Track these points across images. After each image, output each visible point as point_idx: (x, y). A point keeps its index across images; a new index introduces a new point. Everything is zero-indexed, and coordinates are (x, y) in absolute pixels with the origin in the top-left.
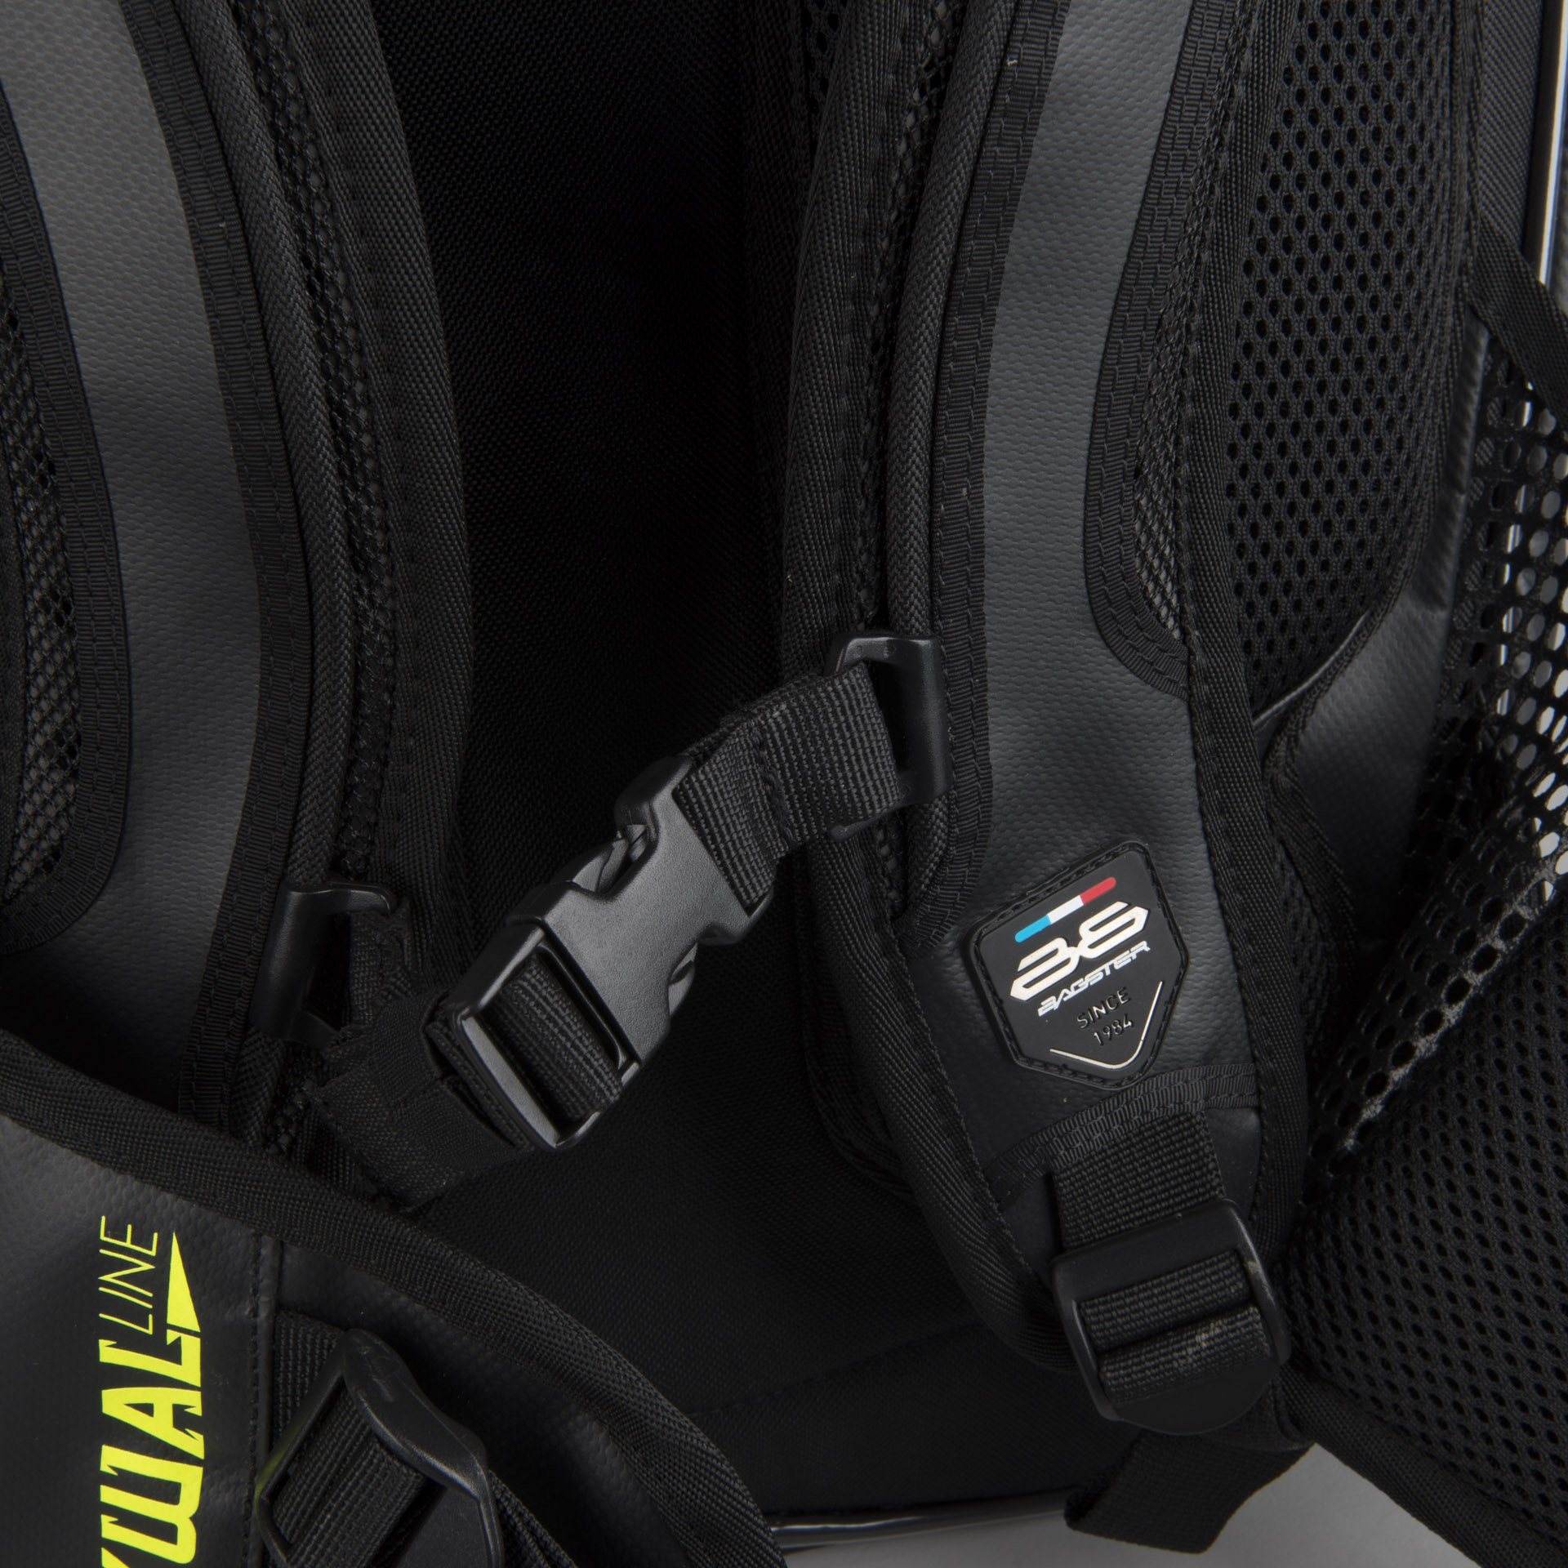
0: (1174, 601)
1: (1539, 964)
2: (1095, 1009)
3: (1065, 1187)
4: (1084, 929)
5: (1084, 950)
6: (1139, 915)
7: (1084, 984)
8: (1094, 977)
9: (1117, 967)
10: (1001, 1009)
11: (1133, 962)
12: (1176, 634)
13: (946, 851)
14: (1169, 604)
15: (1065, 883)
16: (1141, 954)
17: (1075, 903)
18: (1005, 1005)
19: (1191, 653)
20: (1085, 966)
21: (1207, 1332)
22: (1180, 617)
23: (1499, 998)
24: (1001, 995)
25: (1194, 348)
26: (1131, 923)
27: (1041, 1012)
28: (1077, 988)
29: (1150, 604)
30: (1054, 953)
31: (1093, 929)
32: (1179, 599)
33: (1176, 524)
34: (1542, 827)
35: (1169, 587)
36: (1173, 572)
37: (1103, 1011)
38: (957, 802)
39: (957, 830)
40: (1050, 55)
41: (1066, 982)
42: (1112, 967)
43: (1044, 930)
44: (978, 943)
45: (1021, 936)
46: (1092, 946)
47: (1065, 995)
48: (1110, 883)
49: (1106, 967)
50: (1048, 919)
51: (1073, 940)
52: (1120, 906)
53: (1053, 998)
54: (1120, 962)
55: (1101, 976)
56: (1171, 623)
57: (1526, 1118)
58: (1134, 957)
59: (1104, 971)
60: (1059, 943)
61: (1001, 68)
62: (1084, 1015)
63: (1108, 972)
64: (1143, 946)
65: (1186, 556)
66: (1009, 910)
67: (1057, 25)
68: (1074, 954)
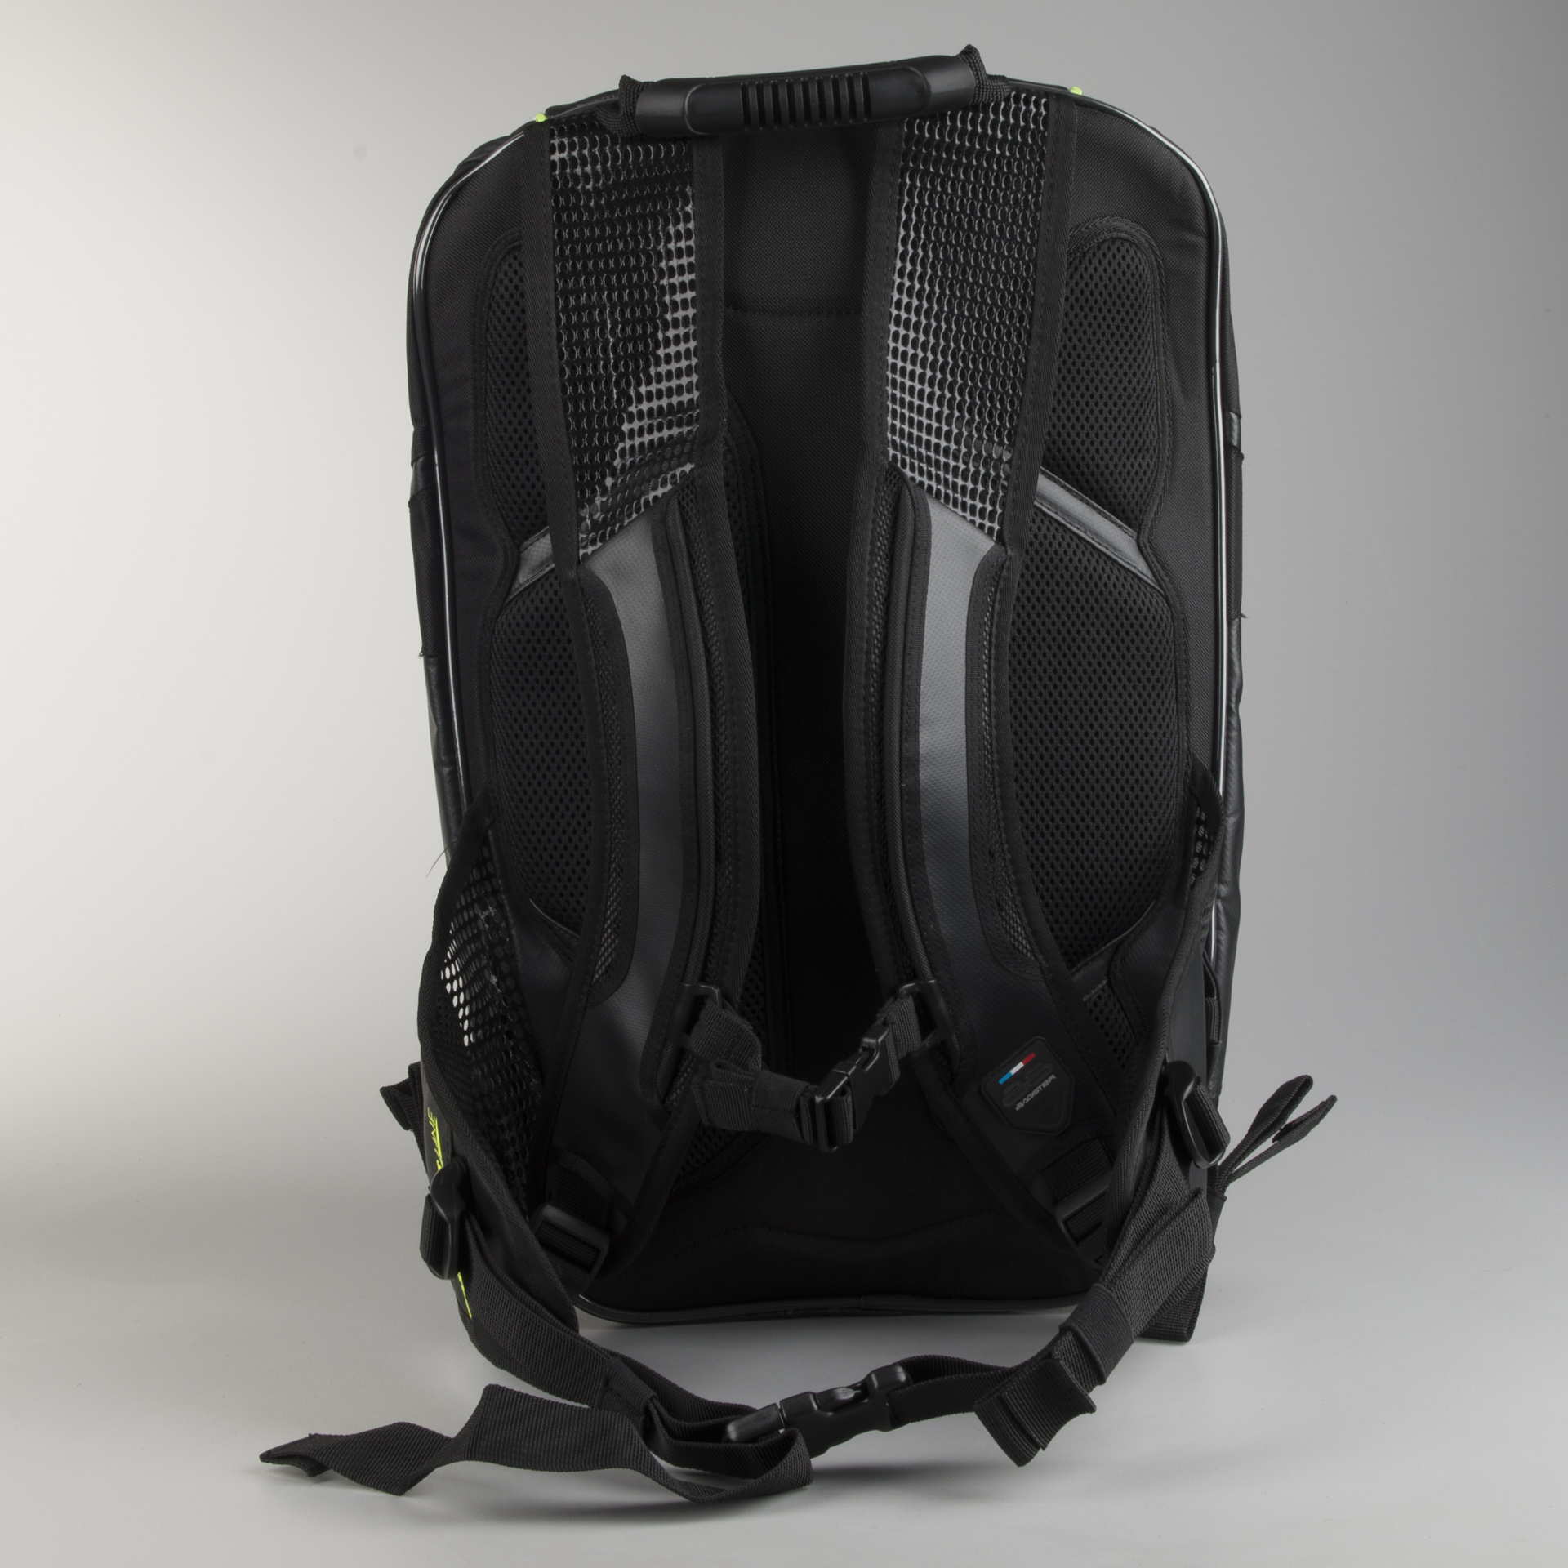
0: (1028, 946)
8: (1036, 1092)
9: (1043, 1086)
11: (1050, 1084)
12: (1033, 958)
14: (1026, 948)
16: (1053, 1080)
19: (1040, 964)
22: (1032, 951)
25: (1008, 856)
27: (1017, 1109)
29: (1018, 950)
32: (1030, 945)
33: (1021, 919)
35: (1024, 942)
36: (1024, 936)
40: (917, 780)
49: (1040, 1087)
53: (1021, 1103)
54: (1045, 1084)
55: (1038, 1091)
56: (1029, 954)
58: (1050, 1082)
59: (1039, 1089)
61: (901, 788)
63: (1041, 1089)
64: (1053, 1077)
65: (1028, 929)
67: (917, 770)
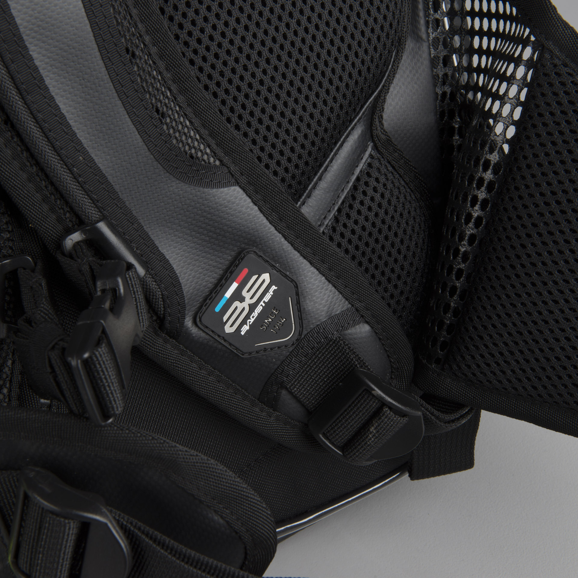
0: (208, 151)
1: (514, 179)
2: (266, 321)
3: (295, 391)
4: (244, 293)
5: (248, 301)
6: (266, 277)
7: (256, 314)
8: (259, 309)
9: (266, 301)
10: (225, 340)
11: (272, 296)
12: (217, 163)
13: (162, 295)
14: (206, 153)
15: (227, 280)
17: (235, 286)
18: (226, 338)
19: (228, 167)
20: (252, 307)
21: (373, 426)
22: (215, 156)
23: (503, 200)
24: (222, 335)
26: (264, 281)
27: (242, 333)
28: (253, 317)
29: (197, 158)
30: (236, 308)
31: (248, 291)
32: (210, 149)
33: (190, 121)
34: (494, 122)
35: (202, 147)
36: (201, 140)
37: (270, 320)
38: (156, 275)
39: (163, 285)
41: (248, 317)
42: (264, 302)
43: (226, 302)
44: (200, 321)
45: (218, 309)
46: (251, 298)
47: (250, 322)
48: (246, 271)
49: (262, 303)
50: (226, 297)
51: (242, 300)
52: (254, 277)
53: (245, 325)
54: (267, 298)
55: (261, 308)
56: (212, 160)
57: (532, 245)
58: (272, 294)
59: (261, 305)
60: (237, 303)
62: (262, 326)
63: (264, 305)
64: (274, 288)
65: (204, 131)
66: (208, 301)
68: (245, 305)
